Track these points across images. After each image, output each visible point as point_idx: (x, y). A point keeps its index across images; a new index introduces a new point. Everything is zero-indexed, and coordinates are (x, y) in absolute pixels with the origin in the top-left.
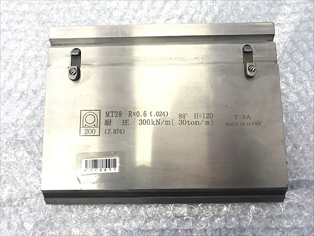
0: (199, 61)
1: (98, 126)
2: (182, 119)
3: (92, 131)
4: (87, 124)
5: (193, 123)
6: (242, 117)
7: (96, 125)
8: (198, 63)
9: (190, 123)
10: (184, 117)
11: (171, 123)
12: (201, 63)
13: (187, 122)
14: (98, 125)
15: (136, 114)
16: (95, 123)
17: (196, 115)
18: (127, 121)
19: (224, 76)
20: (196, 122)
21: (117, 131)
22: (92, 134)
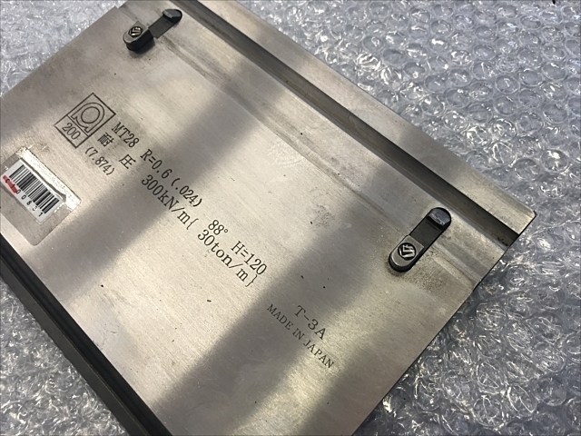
0: (333, 168)
1: (89, 134)
2: (211, 233)
3: (74, 133)
4: (79, 119)
5: (220, 254)
6: (310, 322)
7: (88, 130)
8: (328, 170)
9: (216, 249)
10: (217, 232)
11: (188, 223)
12: (334, 174)
13: (213, 245)
14: (92, 132)
15: (154, 162)
16: (90, 126)
17: (240, 246)
18: (131, 161)
19: (349, 226)
20: (228, 256)
21: (103, 162)
22: (69, 137)
